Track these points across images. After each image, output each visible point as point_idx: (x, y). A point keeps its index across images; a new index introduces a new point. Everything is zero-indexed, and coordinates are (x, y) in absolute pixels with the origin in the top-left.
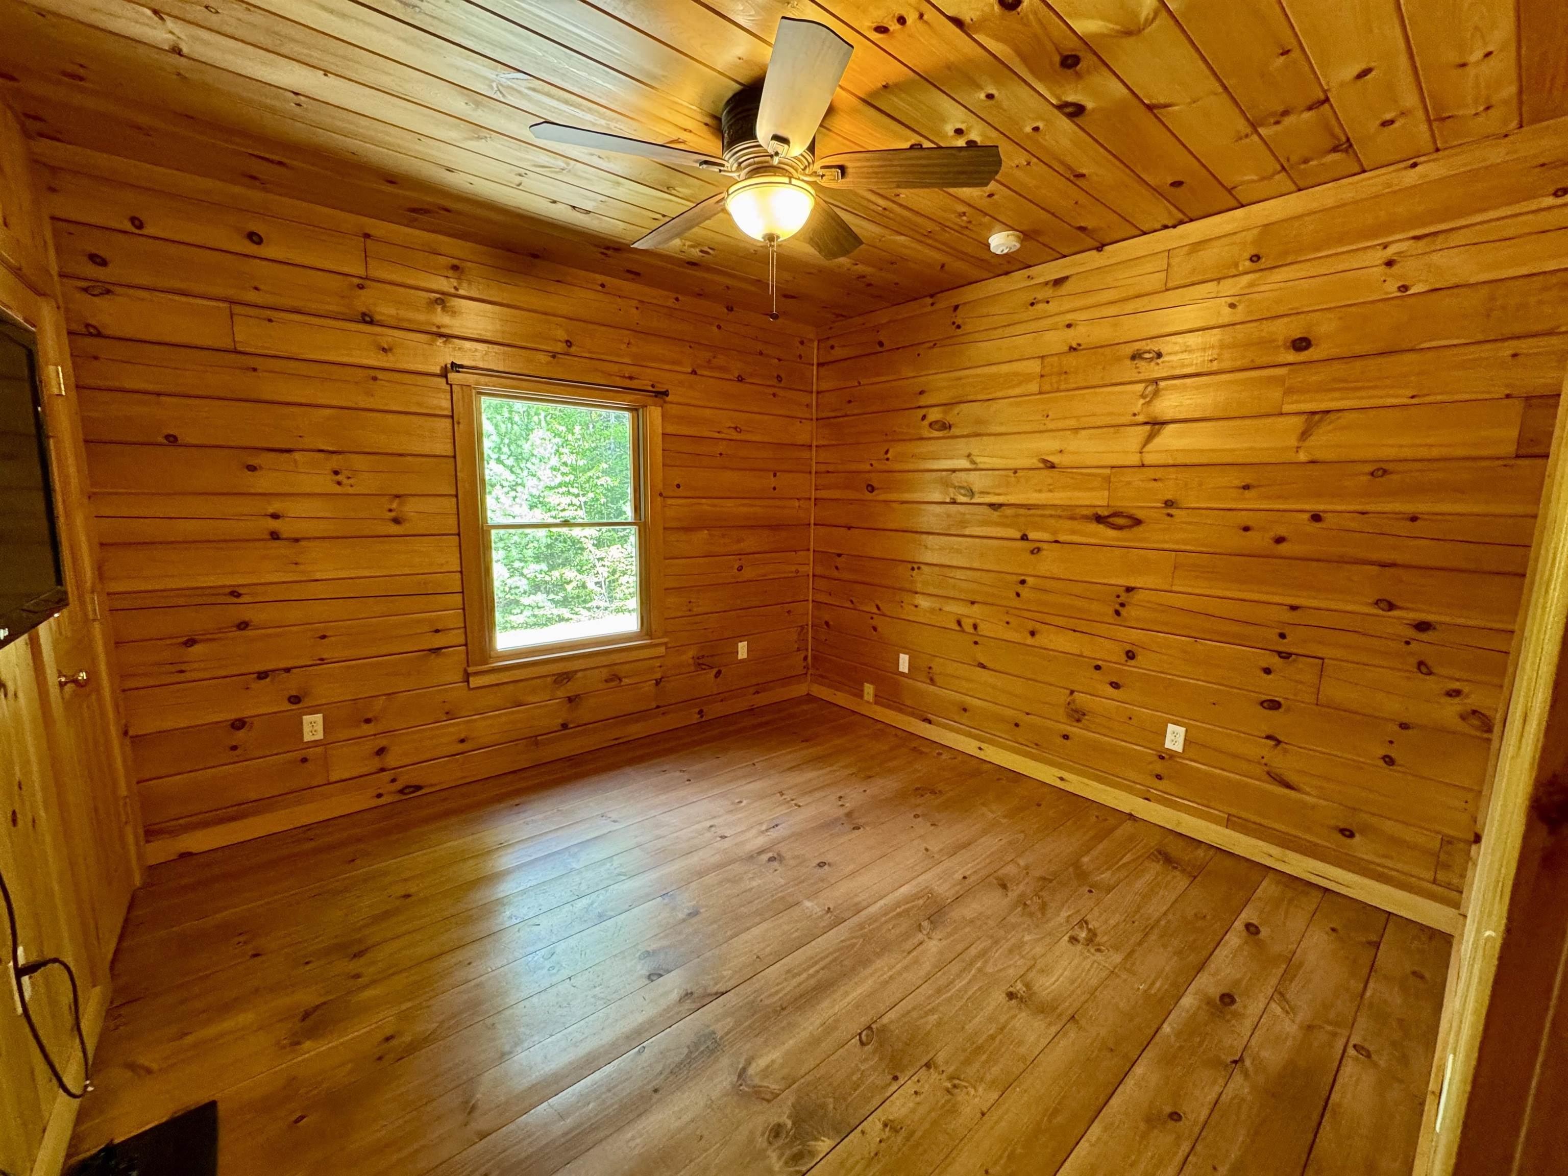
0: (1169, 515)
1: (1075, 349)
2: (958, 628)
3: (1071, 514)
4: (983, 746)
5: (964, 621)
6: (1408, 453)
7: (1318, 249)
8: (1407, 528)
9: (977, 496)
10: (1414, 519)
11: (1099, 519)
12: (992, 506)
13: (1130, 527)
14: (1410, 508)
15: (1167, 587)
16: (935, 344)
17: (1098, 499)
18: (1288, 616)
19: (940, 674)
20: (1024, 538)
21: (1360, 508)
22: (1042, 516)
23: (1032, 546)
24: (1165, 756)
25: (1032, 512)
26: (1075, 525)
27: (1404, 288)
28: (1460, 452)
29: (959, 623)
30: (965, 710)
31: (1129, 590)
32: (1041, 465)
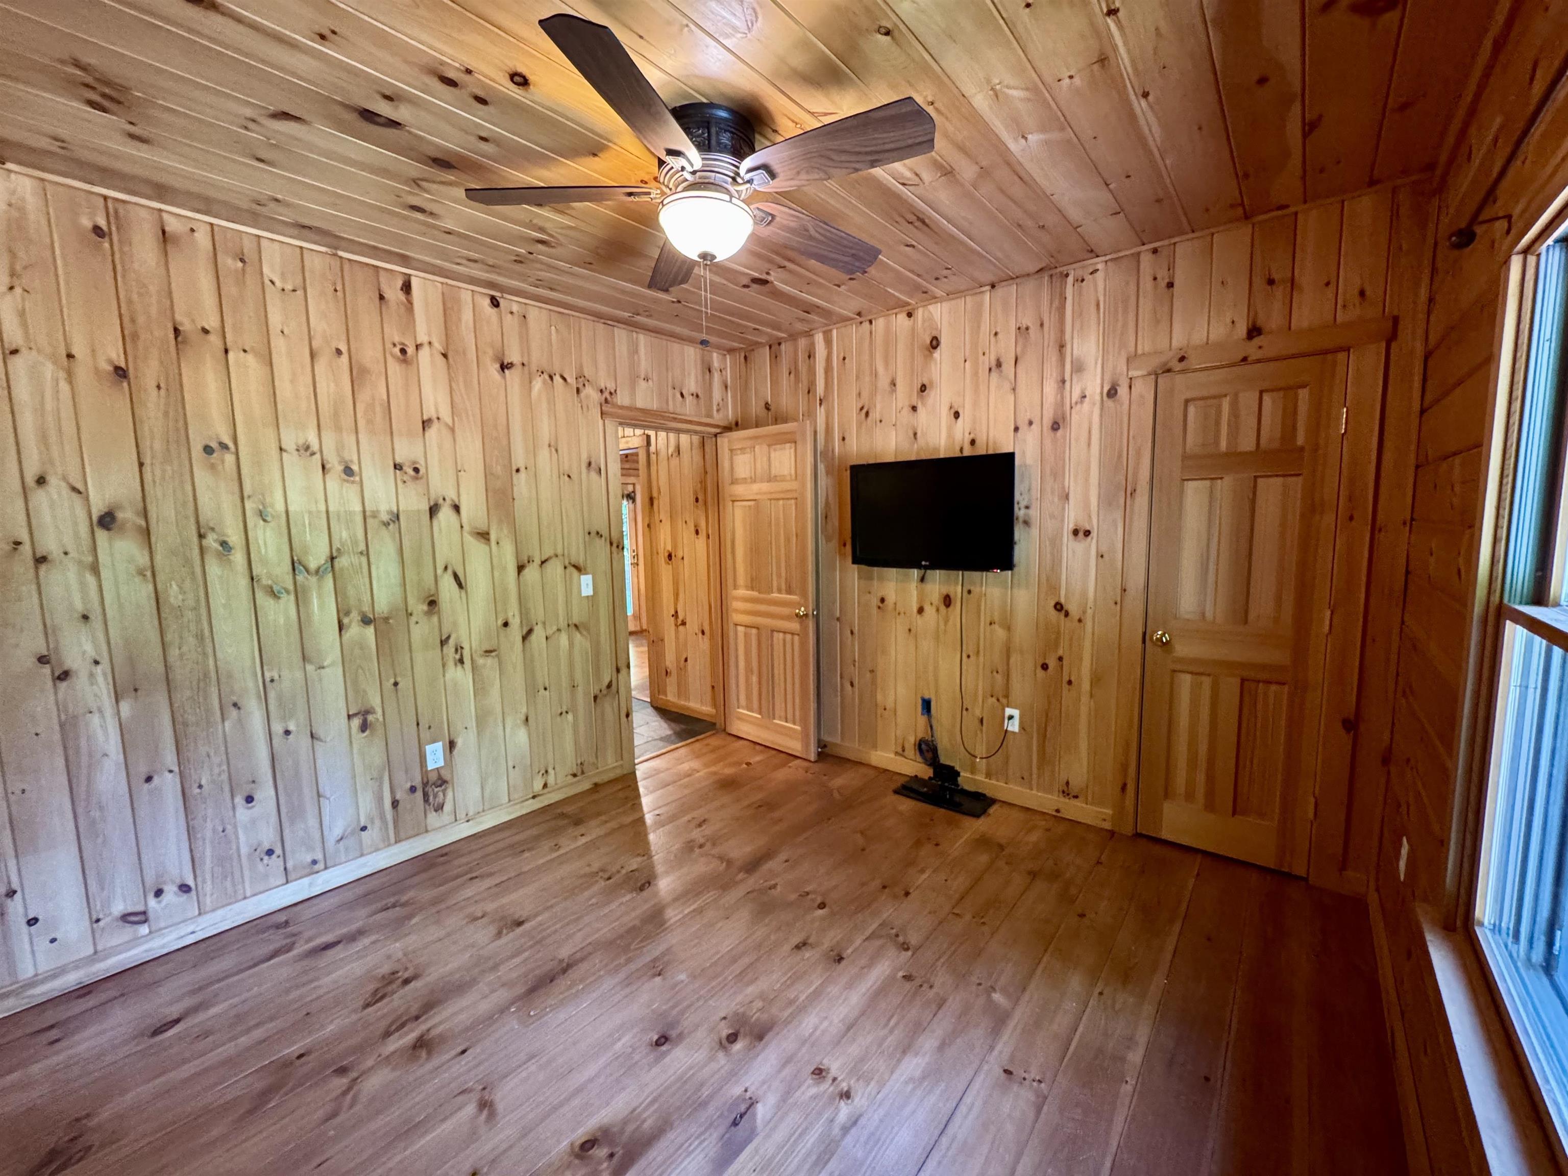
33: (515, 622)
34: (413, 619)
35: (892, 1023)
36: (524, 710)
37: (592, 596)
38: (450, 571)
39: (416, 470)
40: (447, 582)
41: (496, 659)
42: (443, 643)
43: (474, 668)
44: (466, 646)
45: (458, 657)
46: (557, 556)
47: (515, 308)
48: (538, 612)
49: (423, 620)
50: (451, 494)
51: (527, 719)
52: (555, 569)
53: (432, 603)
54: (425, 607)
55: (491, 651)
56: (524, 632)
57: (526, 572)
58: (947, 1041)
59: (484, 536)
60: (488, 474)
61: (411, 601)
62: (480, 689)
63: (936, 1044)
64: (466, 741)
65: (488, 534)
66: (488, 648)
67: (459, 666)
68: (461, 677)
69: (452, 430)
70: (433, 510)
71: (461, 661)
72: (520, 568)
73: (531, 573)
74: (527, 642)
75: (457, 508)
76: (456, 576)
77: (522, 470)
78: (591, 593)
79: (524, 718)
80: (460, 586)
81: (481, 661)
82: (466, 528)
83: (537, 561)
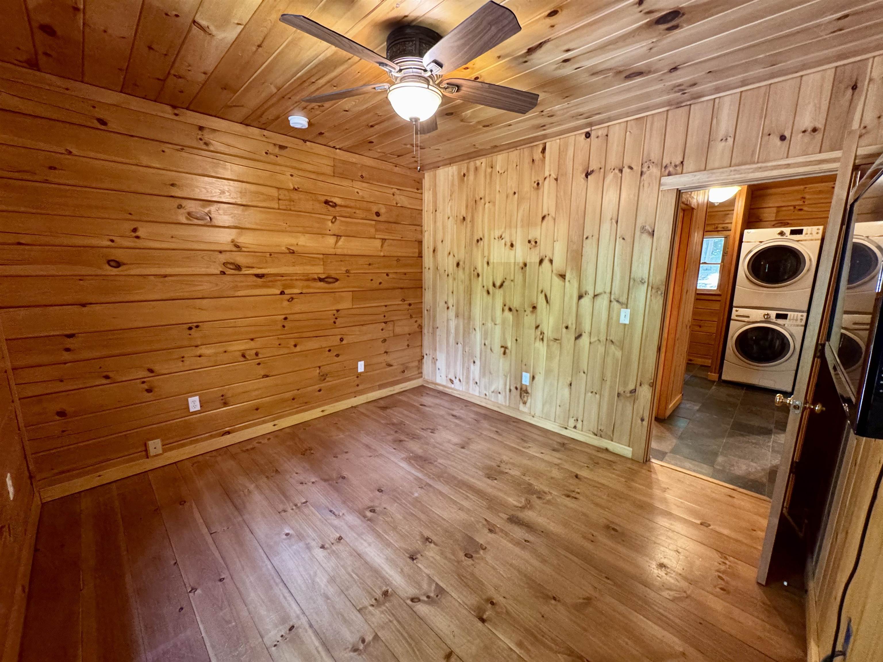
0: (348, 276)
1: (296, 190)
2: (243, 359)
3: (309, 279)
4: (276, 422)
5: (247, 353)
6: (404, 254)
7: (378, 182)
8: (404, 277)
9: (243, 269)
10: (405, 274)
11: (321, 280)
12: (258, 276)
13: (334, 282)
14: (405, 271)
15: (351, 307)
16: (182, 149)
17: (318, 270)
18: (384, 309)
19: (232, 396)
20: (282, 293)
21: (395, 271)
22: (291, 280)
23: (288, 297)
24: (359, 375)
25: (284, 278)
26: (310, 283)
27: (397, 203)
28: (411, 255)
29: (244, 356)
30: (257, 409)
31: (338, 311)
32: (287, 251)
33: (572, 327)
34: (526, 313)
35: (354, 576)
36: (570, 379)
37: (628, 325)
38: (543, 293)
39: (536, 242)
40: (542, 298)
41: (559, 345)
42: (537, 327)
43: (548, 346)
44: (546, 333)
45: (541, 337)
46: (605, 293)
47: (600, 133)
48: (586, 326)
49: (530, 314)
50: (549, 255)
51: (571, 384)
52: (603, 302)
53: (534, 308)
54: (531, 309)
55: (556, 340)
56: (577, 335)
57: (583, 301)
58: (329, 601)
59: (563, 276)
60: (569, 241)
61: (526, 306)
62: (550, 357)
63: (330, 594)
64: (539, 378)
65: (565, 276)
66: (556, 338)
67: (541, 342)
68: (542, 348)
69: (555, 219)
70: (541, 261)
71: (542, 339)
72: (580, 297)
73: (586, 301)
74: (577, 341)
75: (551, 261)
76: (546, 296)
77: (590, 237)
78: (627, 322)
79: (569, 383)
80: (547, 302)
81: (551, 343)
82: (554, 272)
83: (591, 294)
